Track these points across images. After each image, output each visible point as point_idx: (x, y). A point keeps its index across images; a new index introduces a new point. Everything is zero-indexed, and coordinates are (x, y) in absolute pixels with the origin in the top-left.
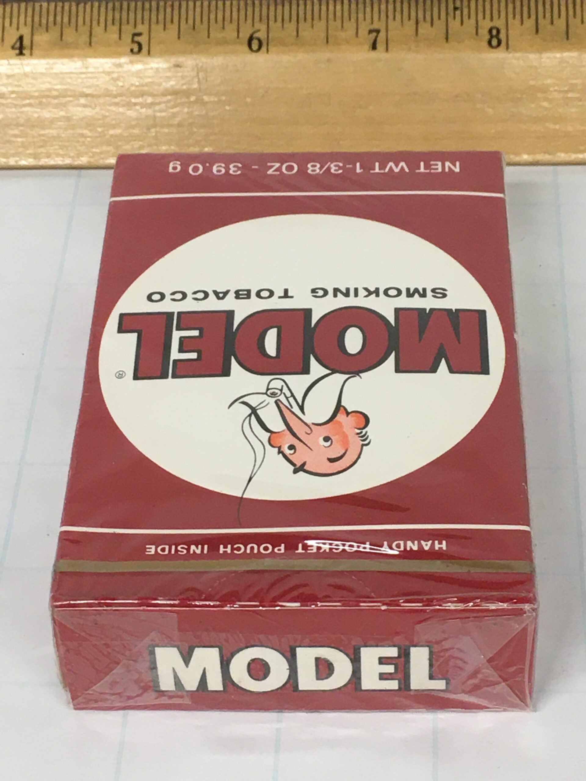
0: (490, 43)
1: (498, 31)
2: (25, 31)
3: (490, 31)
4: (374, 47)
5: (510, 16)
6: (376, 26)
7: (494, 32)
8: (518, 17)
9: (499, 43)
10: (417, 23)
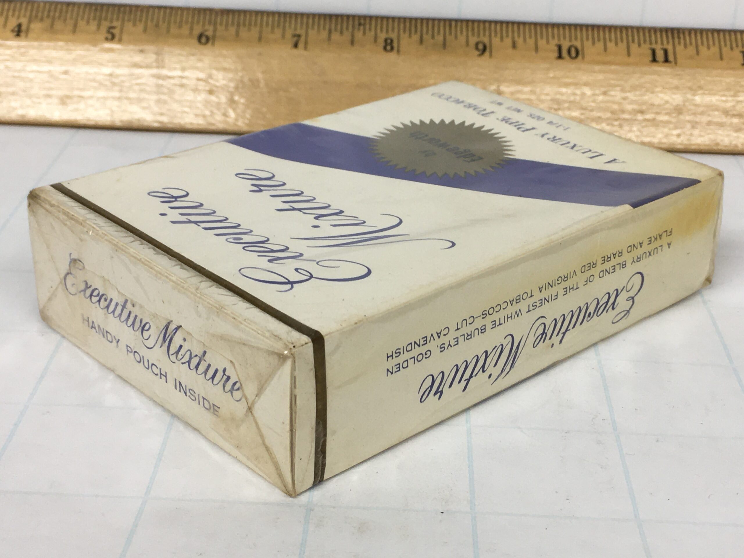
0: (385, 48)
1: (392, 41)
2: (24, 21)
3: (386, 40)
4: (296, 46)
6: (298, 32)
7: (389, 41)
9: (392, 48)
10: (330, 32)
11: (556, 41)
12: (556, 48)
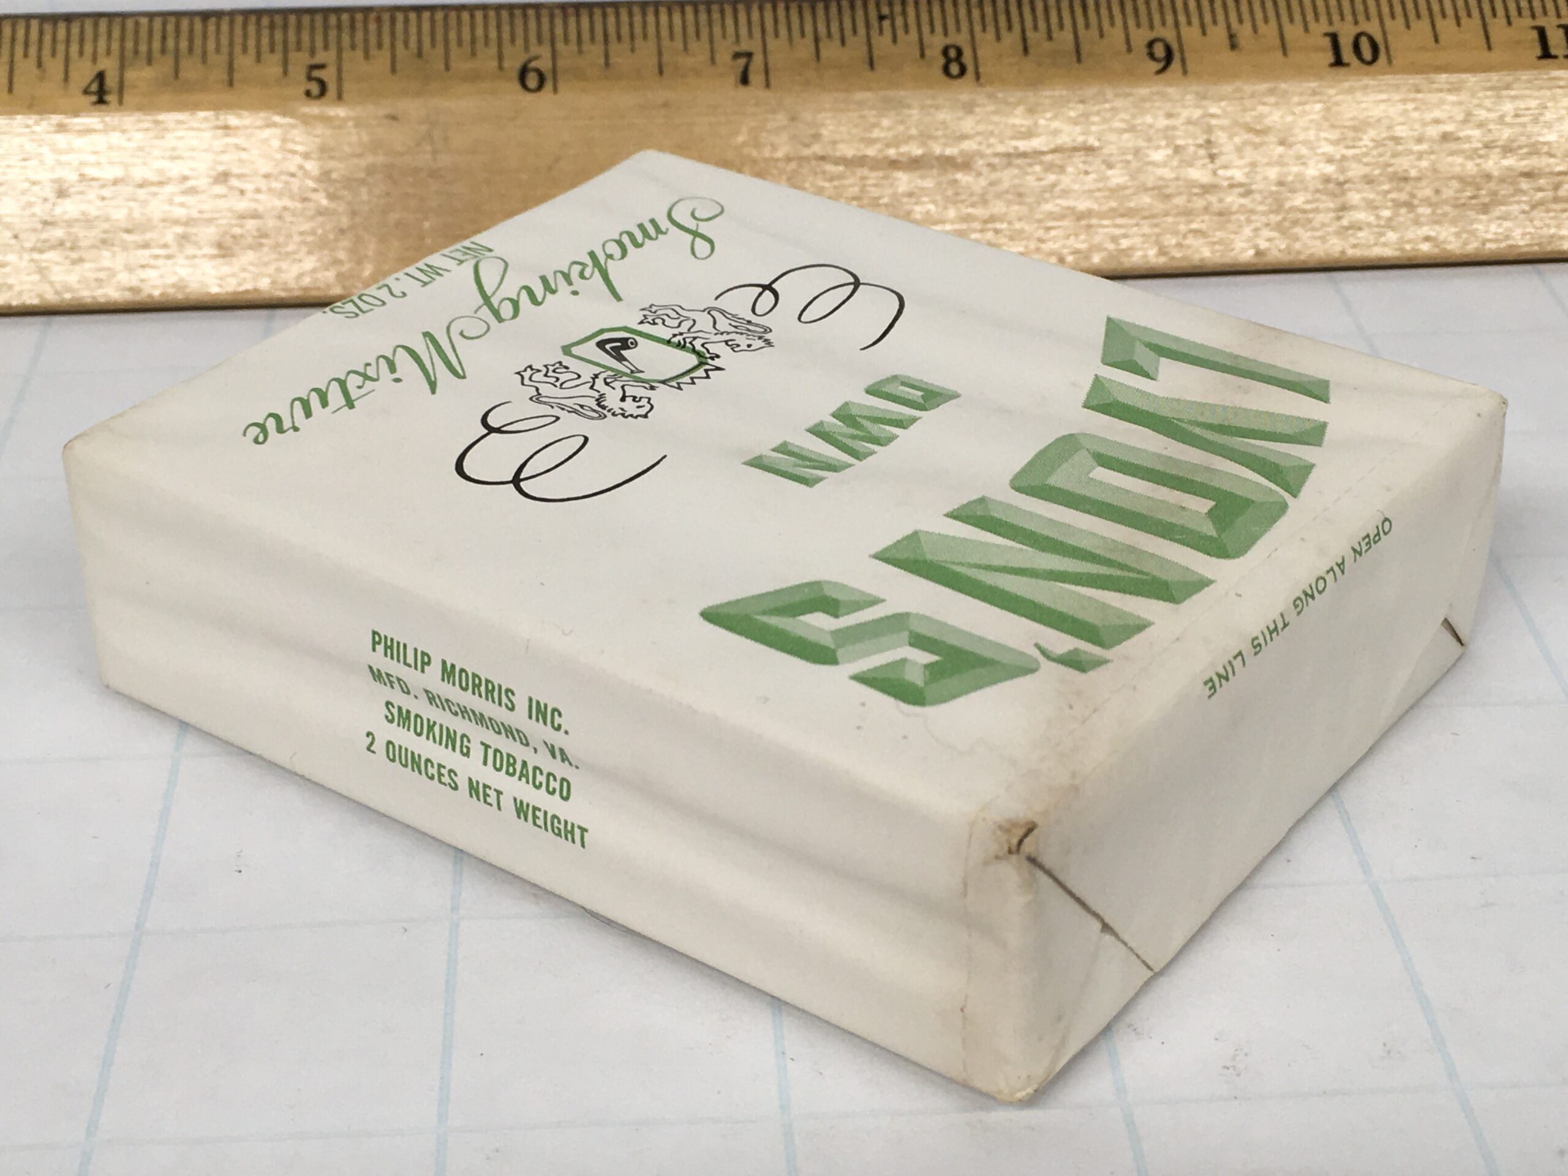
5: (978, 28)
8: (991, 29)
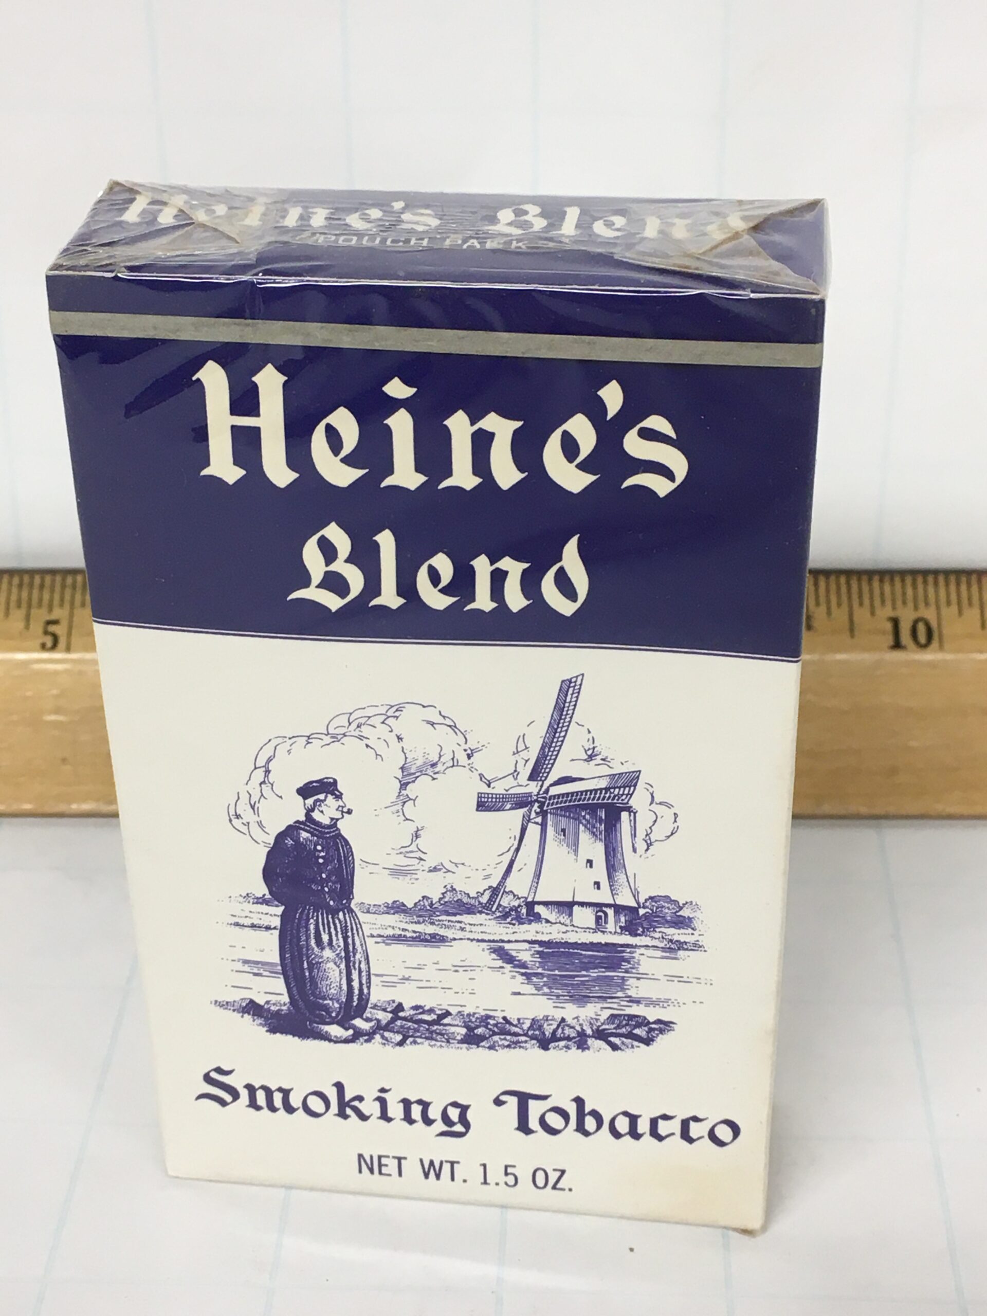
11: (888, 612)
12: (889, 626)
